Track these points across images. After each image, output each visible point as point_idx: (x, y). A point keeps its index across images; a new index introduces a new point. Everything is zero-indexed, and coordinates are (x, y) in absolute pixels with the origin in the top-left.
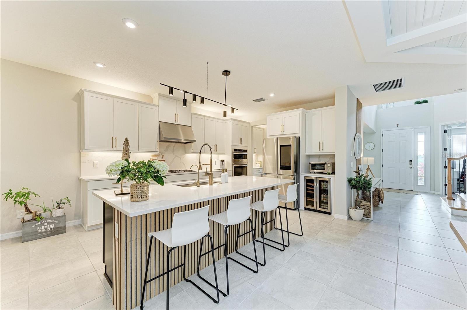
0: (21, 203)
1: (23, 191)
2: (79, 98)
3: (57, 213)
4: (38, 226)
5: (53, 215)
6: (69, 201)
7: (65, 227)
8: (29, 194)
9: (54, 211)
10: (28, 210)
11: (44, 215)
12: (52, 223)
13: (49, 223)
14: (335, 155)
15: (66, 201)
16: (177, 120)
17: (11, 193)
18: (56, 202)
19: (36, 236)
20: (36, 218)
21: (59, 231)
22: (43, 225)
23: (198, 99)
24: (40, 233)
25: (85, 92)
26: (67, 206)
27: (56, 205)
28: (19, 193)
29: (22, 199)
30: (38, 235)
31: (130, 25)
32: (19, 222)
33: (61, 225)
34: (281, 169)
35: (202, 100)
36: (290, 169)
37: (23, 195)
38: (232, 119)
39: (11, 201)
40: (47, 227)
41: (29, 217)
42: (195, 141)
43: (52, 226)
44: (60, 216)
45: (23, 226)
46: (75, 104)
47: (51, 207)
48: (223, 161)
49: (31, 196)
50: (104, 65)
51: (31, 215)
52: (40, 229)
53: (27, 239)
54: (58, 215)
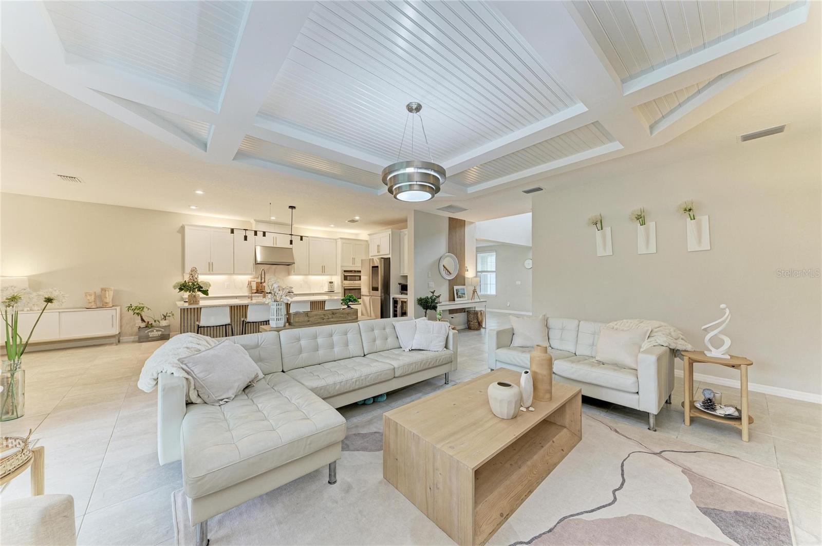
0: (138, 314)
1: (139, 306)
2: (182, 230)
3: (164, 323)
4: (149, 332)
5: (161, 325)
6: (173, 315)
7: (169, 335)
8: (143, 308)
9: (161, 322)
10: (143, 320)
11: (154, 324)
12: (160, 331)
13: (157, 331)
14: (407, 276)
15: (170, 315)
16: (275, 243)
17: (131, 307)
18: (163, 315)
19: (148, 339)
20: (149, 326)
21: (164, 337)
22: (153, 331)
23: (260, 234)
24: (151, 337)
25: (186, 227)
26: (171, 318)
27: (163, 317)
28: (136, 307)
29: (138, 311)
30: (150, 339)
31: (199, 192)
32: (136, 329)
33: (166, 333)
34: (372, 290)
35: (264, 234)
36: (378, 290)
37: (140, 308)
38: (341, 238)
39: (131, 312)
40: (155, 333)
41: (143, 325)
42: (294, 263)
43: (160, 333)
44: (166, 326)
45: (139, 330)
46: (180, 235)
47: (160, 319)
48: (331, 283)
49: (145, 309)
50: (196, 207)
51: (145, 324)
52: (151, 334)
53: (141, 340)
54: (164, 325)
